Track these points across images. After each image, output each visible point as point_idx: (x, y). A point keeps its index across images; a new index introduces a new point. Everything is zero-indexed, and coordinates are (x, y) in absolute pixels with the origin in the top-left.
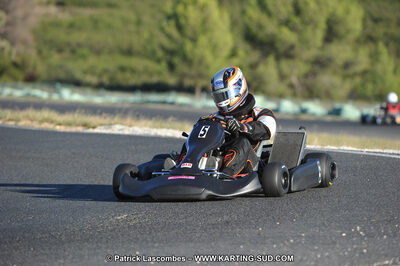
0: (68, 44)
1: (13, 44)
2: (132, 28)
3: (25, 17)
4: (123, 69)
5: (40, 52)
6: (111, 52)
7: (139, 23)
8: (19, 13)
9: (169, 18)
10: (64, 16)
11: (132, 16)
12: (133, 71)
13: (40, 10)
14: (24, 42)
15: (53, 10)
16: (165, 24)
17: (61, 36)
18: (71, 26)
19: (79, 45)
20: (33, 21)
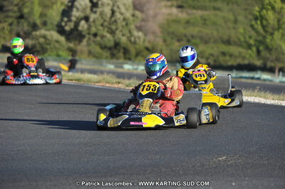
0: (185, 36)
1: (145, 35)
2: (231, 25)
3: (155, 16)
4: (224, 54)
5: (165, 41)
6: (215, 42)
7: (236, 21)
8: (151, 13)
9: (256, 19)
10: (183, 16)
11: (231, 17)
12: (231, 56)
13: (165, 11)
14: (154, 33)
15: (175, 10)
16: (253, 23)
17: (181, 29)
18: (188, 22)
19: (193, 36)
20: (161, 19)
